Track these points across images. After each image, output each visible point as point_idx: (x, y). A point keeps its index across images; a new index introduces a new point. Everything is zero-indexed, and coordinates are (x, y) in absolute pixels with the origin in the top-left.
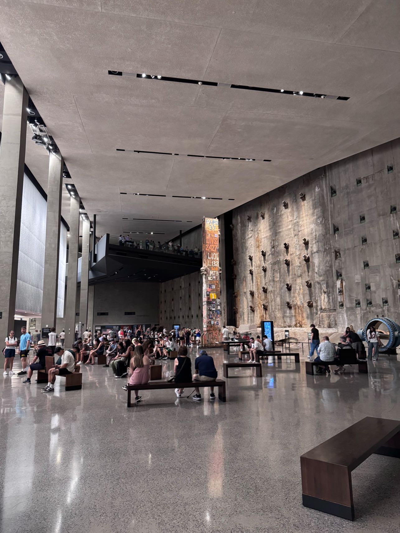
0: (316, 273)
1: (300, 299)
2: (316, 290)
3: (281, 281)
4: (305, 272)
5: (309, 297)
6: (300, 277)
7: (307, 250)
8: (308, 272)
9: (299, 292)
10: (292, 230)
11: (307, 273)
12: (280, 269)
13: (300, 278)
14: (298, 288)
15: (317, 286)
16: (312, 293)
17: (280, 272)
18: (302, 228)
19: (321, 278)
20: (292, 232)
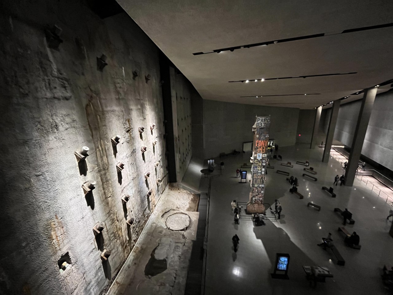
0: (158, 154)
1: (152, 182)
4: (153, 156)
5: (156, 177)
7: (152, 136)
9: (151, 177)
12: (135, 160)
13: (151, 163)
16: (156, 172)
19: (161, 157)
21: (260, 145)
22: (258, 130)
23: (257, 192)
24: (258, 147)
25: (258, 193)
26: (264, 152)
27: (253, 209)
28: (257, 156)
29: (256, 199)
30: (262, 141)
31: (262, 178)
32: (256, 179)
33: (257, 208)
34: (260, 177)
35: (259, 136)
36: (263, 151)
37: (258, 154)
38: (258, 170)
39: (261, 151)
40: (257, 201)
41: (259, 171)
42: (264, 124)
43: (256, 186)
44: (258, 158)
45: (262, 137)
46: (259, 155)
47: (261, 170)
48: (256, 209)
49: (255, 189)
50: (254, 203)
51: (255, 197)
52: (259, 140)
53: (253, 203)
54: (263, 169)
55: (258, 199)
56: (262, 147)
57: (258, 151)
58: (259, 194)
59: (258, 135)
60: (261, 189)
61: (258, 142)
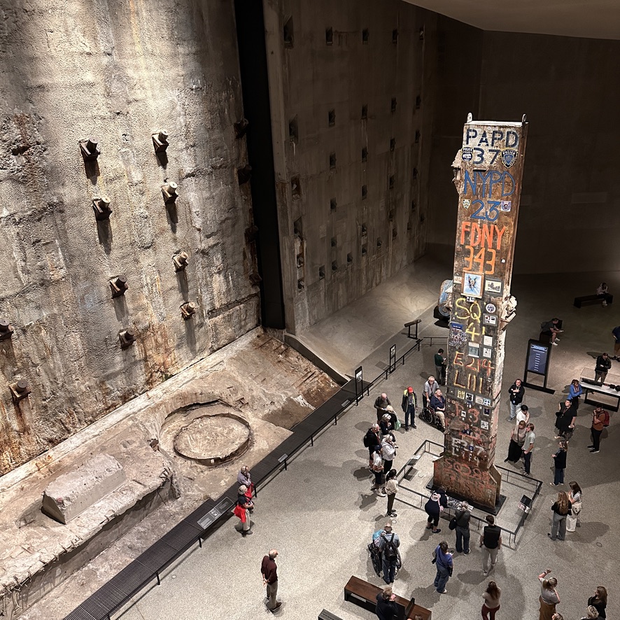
0: (199, 230)
1: (155, 308)
2: (196, 272)
3: (75, 277)
4: (163, 231)
5: (180, 295)
6: (149, 247)
7: (165, 168)
8: (174, 230)
9: (151, 292)
10: (100, 90)
11: (169, 234)
12: (62, 234)
13: (150, 250)
14: (146, 280)
15: (201, 260)
16: (187, 283)
17: (64, 246)
18: (139, 95)
19: (211, 241)
20: (101, 100)
21: (475, 240)
22: (467, 178)
23: (466, 421)
24: (467, 247)
25: (470, 424)
26: (492, 272)
27: (453, 478)
28: (463, 281)
29: (461, 444)
30: (485, 226)
31: (483, 371)
32: (460, 369)
33: (466, 478)
34: (475, 365)
35: (472, 203)
36: (487, 267)
37: (466, 276)
38: (469, 340)
39: (481, 267)
40: (467, 453)
41: (470, 344)
42: (492, 155)
43: (461, 395)
44: (466, 291)
45: (483, 211)
46: (470, 279)
47: (479, 340)
48: (462, 481)
49: (460, 408)
50: (455, 457)
51: (460, 438)
52: (472, 221)
53: (451, 456)
54: (488, 341)
55: (469, 447)
56: (482, 252)
57: (468, 263)
58: (472, 430)
59: (468, 198)
60: (481, 411)
61: (470, 227)
